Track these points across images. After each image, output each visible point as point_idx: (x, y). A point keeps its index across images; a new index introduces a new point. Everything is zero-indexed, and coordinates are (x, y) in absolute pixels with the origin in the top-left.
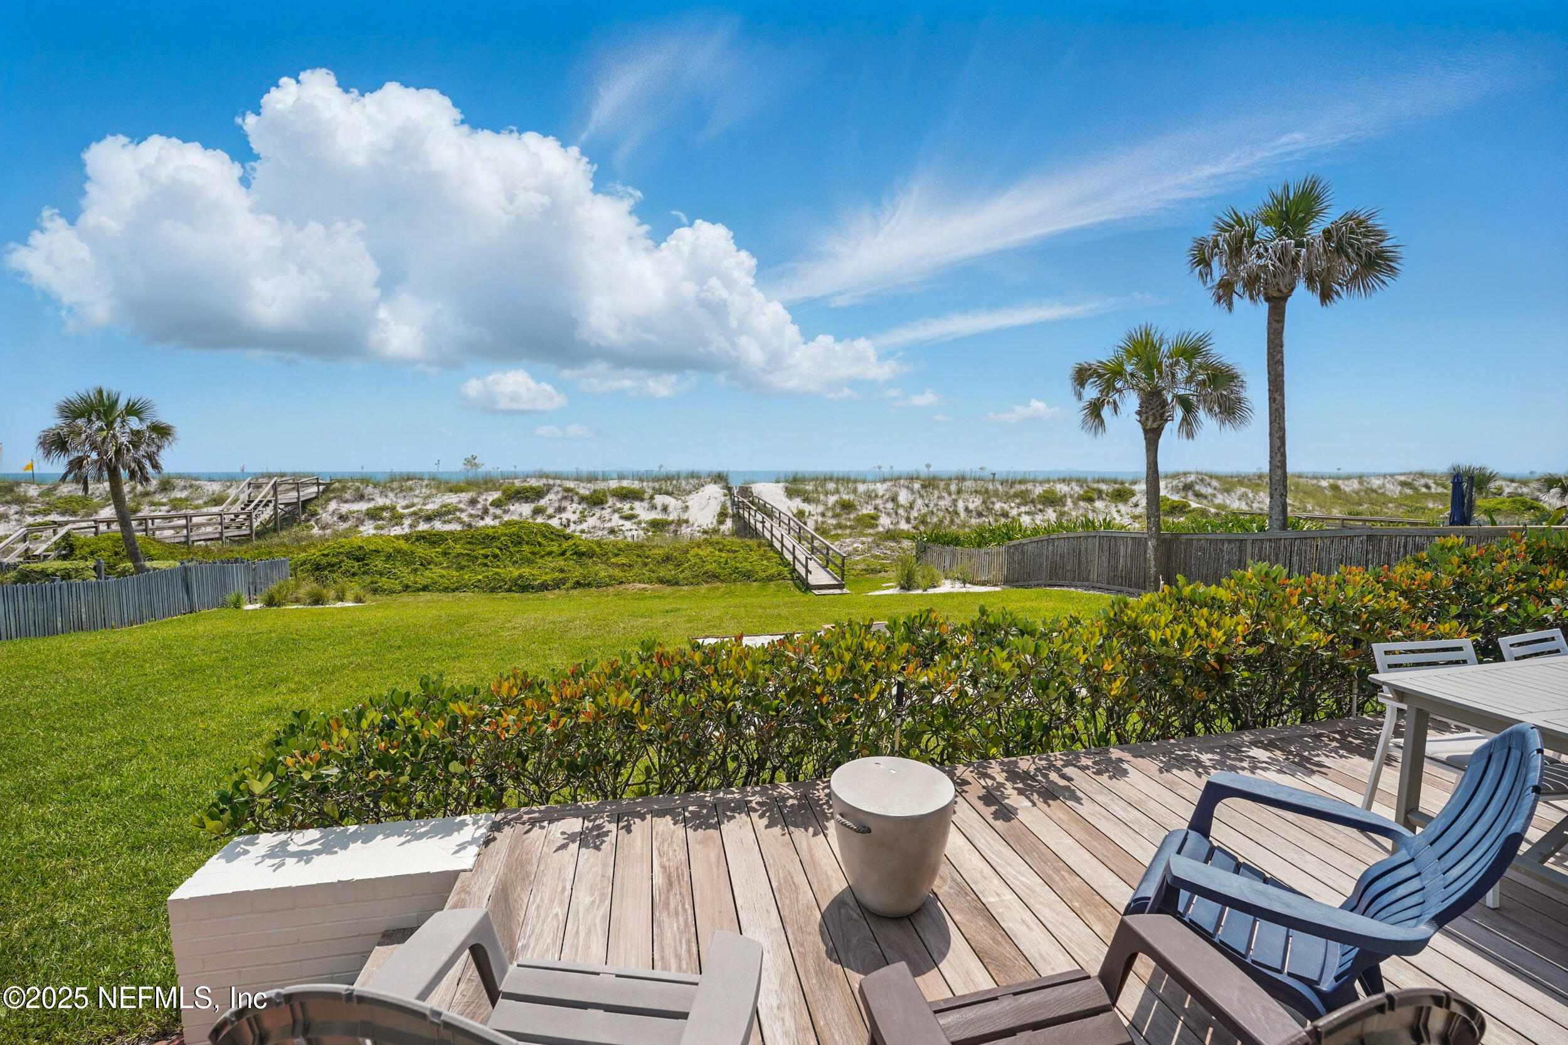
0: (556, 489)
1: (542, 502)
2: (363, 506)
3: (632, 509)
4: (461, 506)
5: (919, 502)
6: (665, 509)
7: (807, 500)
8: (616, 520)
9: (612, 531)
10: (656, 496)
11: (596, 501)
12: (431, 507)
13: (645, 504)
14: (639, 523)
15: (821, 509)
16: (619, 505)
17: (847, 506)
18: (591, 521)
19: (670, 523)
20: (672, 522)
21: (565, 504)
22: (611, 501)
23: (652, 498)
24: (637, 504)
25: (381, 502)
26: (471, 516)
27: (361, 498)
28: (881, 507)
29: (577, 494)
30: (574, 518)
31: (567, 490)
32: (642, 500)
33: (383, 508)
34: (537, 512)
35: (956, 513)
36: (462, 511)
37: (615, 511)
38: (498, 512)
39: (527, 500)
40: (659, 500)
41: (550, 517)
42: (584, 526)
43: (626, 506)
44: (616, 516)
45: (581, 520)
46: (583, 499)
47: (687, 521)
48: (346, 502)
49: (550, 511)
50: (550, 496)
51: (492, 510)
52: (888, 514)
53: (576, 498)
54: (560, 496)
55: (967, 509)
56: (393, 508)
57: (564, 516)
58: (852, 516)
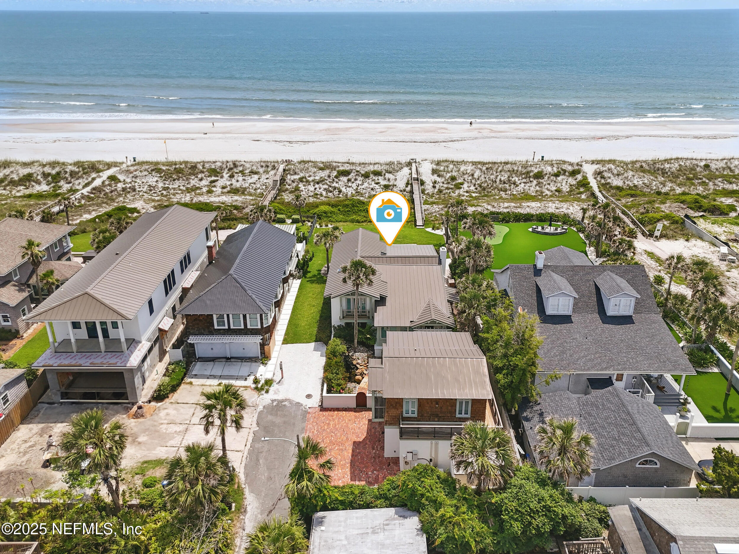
0: (354, 171)
1: (350, 177)
2: (297, 177)
3: (378, 180)
4: (326, 178)
5: (483, 176)
6: (389, 180)
7: (439, 176)
8: (373, 185)
9: (372, 189)
10: (386, 174)
11: (366, 176)
12: (317, 178)
13: (382, 177)
14: (380, 186)
15: (443, 180)
16: (374, 178)
17: (453, 179)
18: (366, 185)
19: (390, 186)
20: (391, 185)
21: (357, 177)
22: (371, 176)
23: (385, 175)
24: (380, 177)
25: (302, 175)
26: (330, 182)
27: (295, 173)
28: (466, 179)
29: (360, 173)
30: (360, 183)
31: (357, 171)
32: (381, 176)
33: (303, 178)
34: (349, 180)
35: (496, 182)
36: (327, 180)
37: (372, 181)
38: (337, 180)
39: (345, 176)
40: (388, 176)
41: (353, 183)
42: (363, 187)
43: (376, 178)
44: (373, 182)
45: (362, 185)
46: (362, 175)
47: (396, 185)
48: (292, 175)
49: (353, 180)
50: (352, 174)
51: (336, 180)
52: (468, 182)
53: (360, 175)
54: (355, 174)
55: (500, 180)
56: (305, 178)
57: (357, 182)
58: (454, 183)
